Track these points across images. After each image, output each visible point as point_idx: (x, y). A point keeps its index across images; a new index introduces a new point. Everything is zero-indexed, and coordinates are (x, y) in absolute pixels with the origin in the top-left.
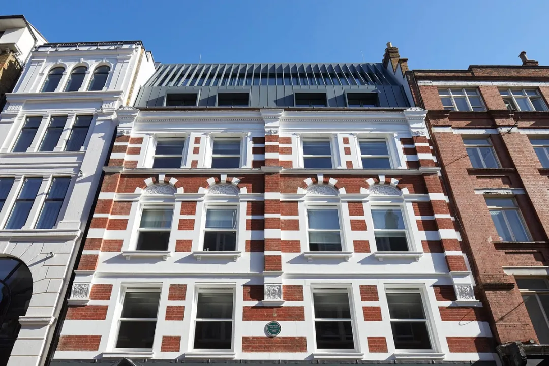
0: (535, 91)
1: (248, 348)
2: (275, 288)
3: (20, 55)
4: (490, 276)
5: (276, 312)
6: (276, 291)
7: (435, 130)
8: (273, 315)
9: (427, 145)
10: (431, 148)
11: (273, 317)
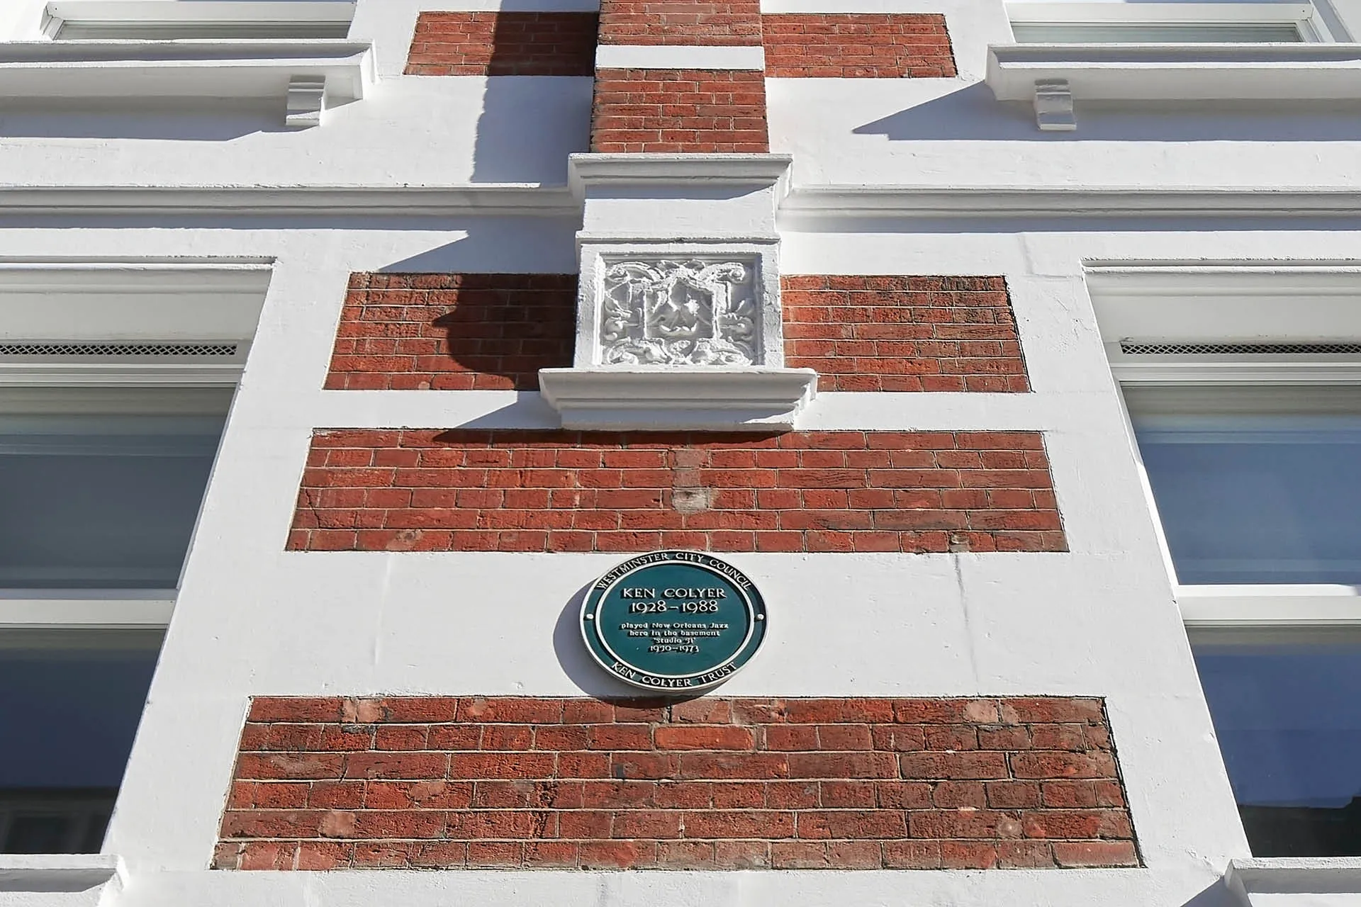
1: (311, 826)
2: (707, 278)
5: (708, 481)
6: (705, 299)
8: (668, 499)
11: (670, 520)
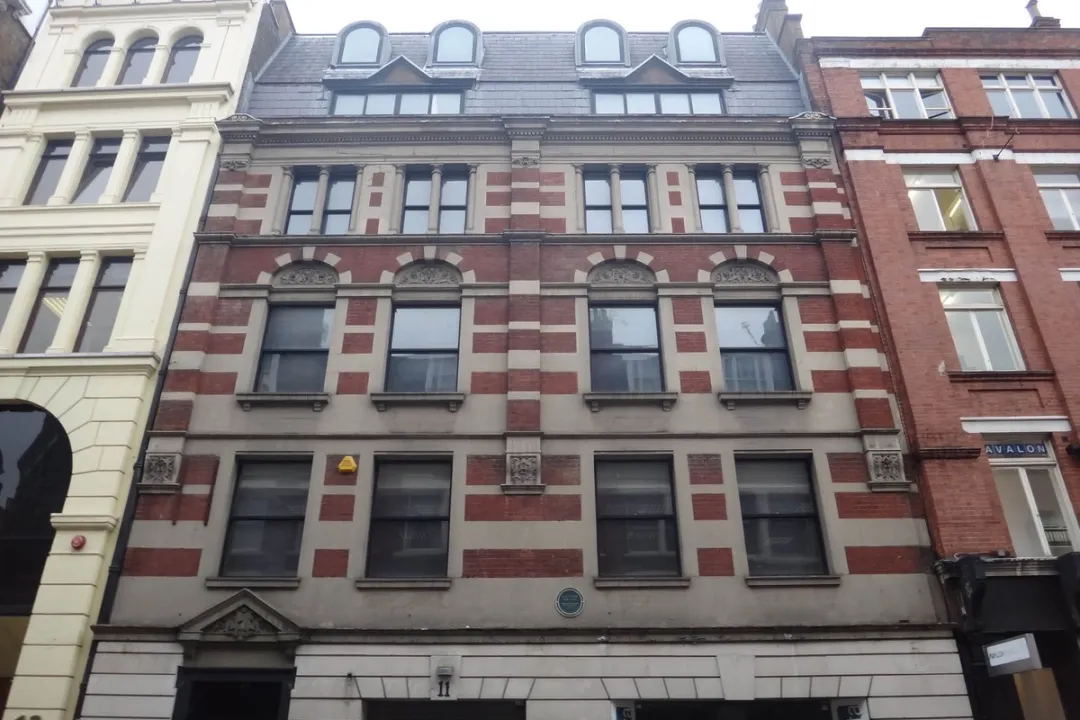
0: (1051, 78)
2: (527, 461)
3: (27, 14)
4: (937, 436)
6: (527, 466)
7: (851, 155)
9: (833, 185)
10: (841, 191)
11: (522, 515)
